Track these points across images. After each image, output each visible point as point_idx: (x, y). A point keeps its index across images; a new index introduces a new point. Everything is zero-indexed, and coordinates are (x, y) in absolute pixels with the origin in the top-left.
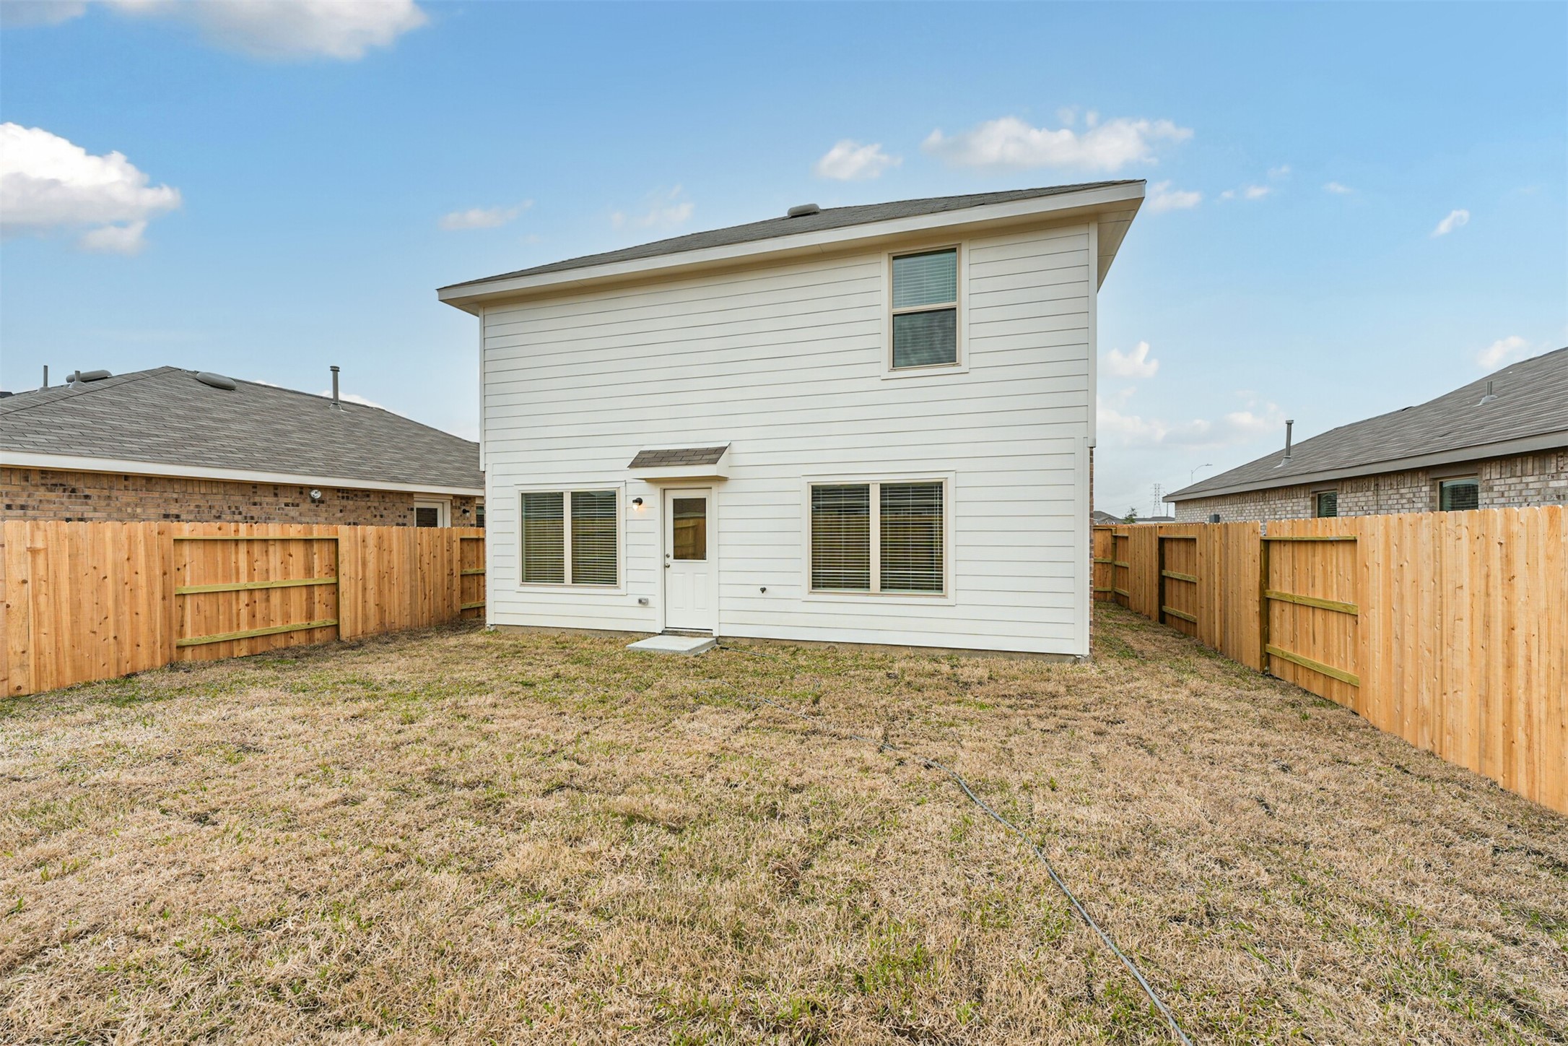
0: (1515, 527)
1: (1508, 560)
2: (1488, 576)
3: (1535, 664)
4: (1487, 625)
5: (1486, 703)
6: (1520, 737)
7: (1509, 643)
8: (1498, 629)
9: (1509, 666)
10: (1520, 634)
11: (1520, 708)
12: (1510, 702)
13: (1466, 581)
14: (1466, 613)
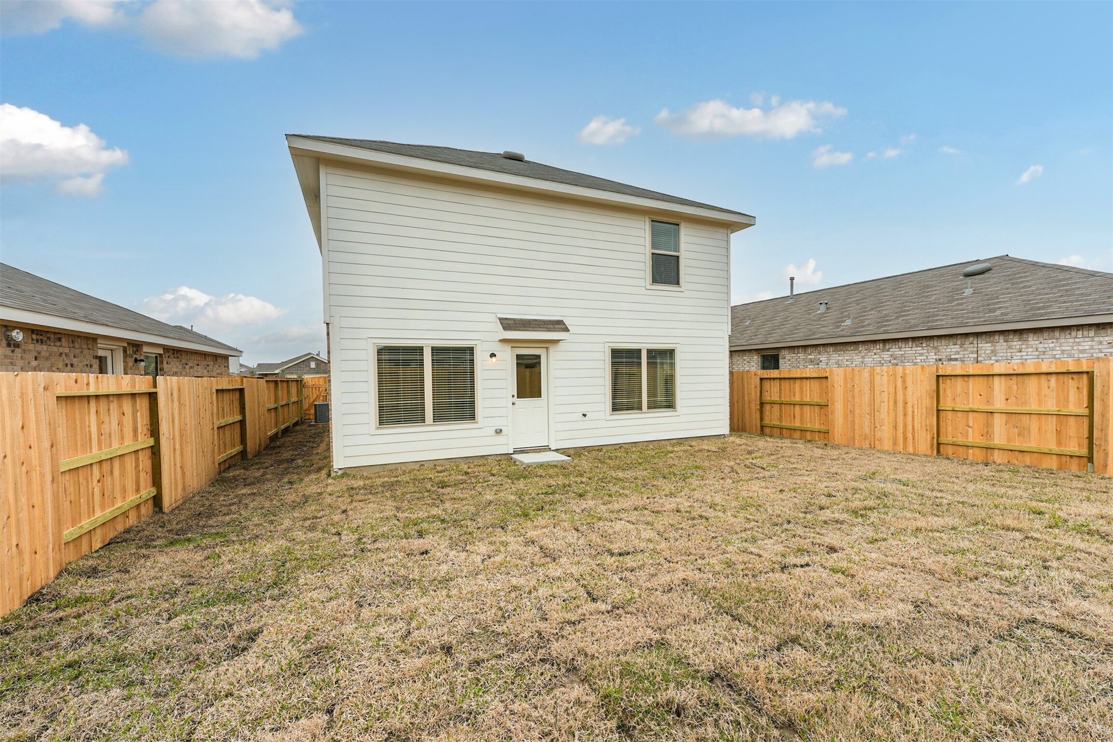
0: (908, 372)
1: (904, 382)
2: (896, 387)
3: (916, 413)
4: (895, 403)
5: (895, 427)
6: (910, 436)
7: (905, 408)
8: (900, 404)
9: (905, 415)
10: (909, 405)
11: (910, 428)
12: (905, 426)
13: (886, 390)
14: (886, 400)
